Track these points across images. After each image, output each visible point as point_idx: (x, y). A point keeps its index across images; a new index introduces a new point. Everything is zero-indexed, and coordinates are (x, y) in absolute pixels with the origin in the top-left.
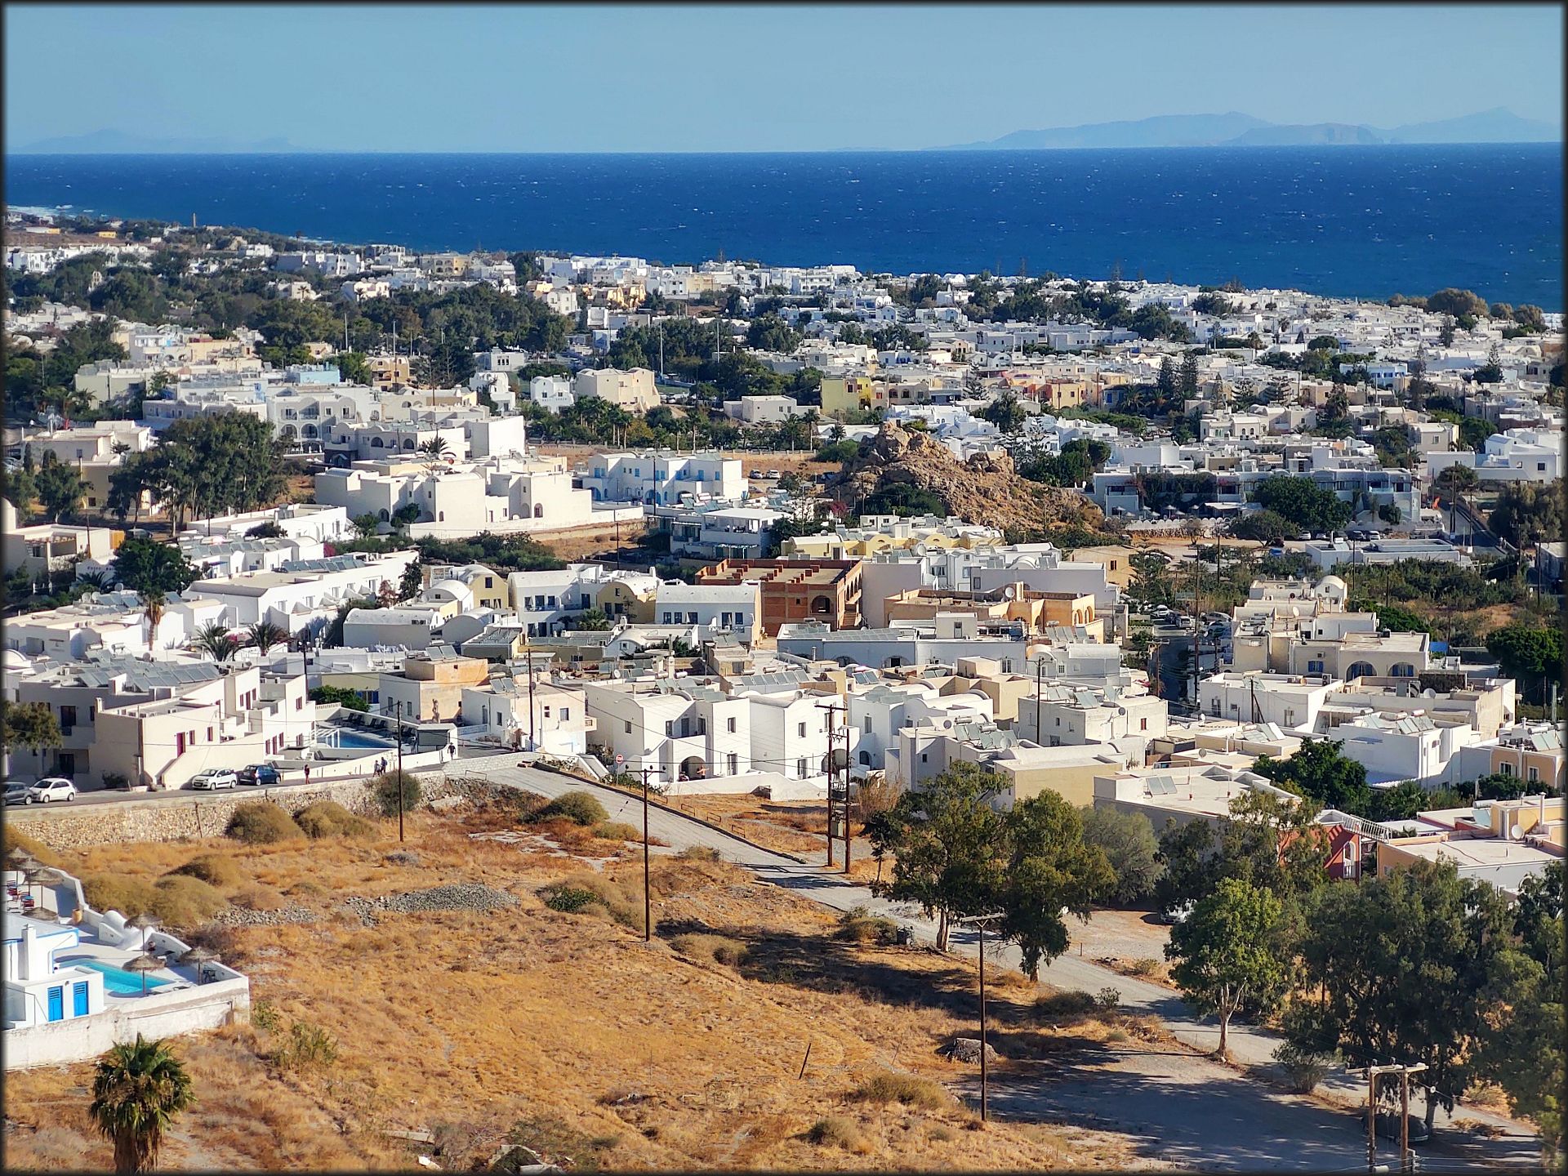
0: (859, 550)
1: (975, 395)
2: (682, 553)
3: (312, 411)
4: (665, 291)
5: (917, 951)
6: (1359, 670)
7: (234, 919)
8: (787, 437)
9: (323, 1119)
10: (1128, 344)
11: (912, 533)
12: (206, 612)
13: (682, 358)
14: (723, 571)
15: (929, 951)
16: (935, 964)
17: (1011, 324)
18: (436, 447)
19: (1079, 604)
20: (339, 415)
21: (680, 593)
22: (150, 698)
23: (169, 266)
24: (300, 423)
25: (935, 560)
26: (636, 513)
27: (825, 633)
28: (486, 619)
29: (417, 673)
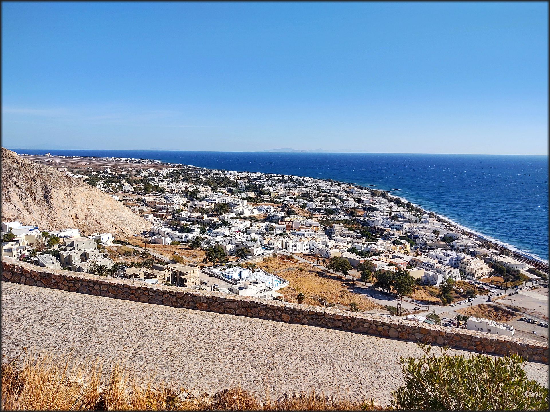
0: (292, 220)
1: (288, 195)
5: (332, 274)
6: (348, 236)
8: (271, 201)
11: (296, 217)
14: (280, 223)
16: (335, 275)
18: (239, 204)
19: (318, 227)
20: (226, 200)
21: (277, 226)
24: (222, 201)
26: (263, 213)
27: (295, 232)
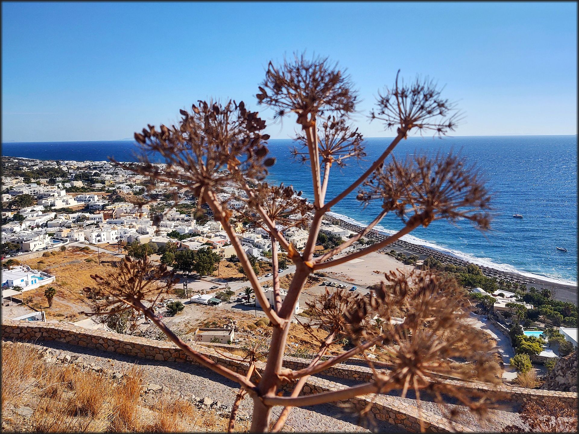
0: (115, 208)
1: (126, 182)
2: (91, 209)
3: (34, 191)
4: (80, 166)
6: (178, 220)
7: (48, 268)
8: (102, 190)
9: (68, 291)
11: (122, 205)
12: (28, 223)
13: (85, 178)
14: (98, 212)
18: (53, 195)
19: (144, 213)
20: (38, 191)
21: (92, 216)
22: (29, 240)
25: (125, 208)
26: (83, 203)
27: (112, 220)
28: (67, 221)
29: (61, 231)
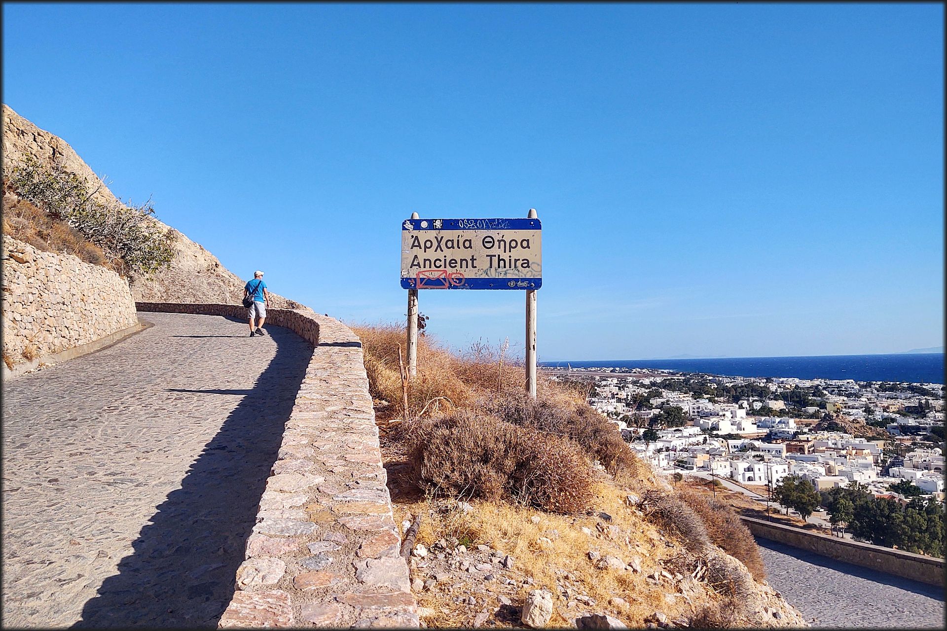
0: (814, 438)
2: (772, 438)
5: (782, 515)
8: (813, 416)
10: (917, 397)
11: (830, 435)
12: (659, 445)
13: (796, 399)
14: (780, 442)
15: (784, 515)
16: (786, 517)
17: (887, 392)
18: (724, 415)
19: (866, 451)
20: (705, 409)
21: (767, 446)
23: (686, 381)
25: (833, 441)
27: (797, 455)
29: (694, 457)
